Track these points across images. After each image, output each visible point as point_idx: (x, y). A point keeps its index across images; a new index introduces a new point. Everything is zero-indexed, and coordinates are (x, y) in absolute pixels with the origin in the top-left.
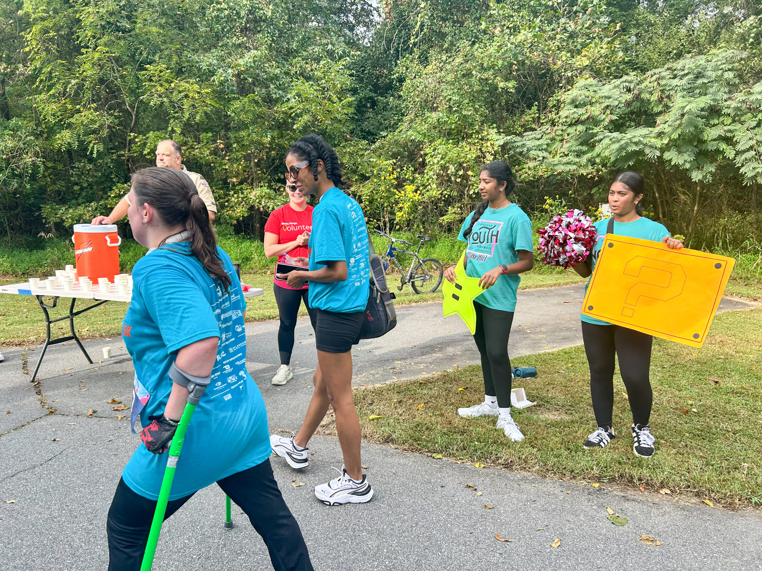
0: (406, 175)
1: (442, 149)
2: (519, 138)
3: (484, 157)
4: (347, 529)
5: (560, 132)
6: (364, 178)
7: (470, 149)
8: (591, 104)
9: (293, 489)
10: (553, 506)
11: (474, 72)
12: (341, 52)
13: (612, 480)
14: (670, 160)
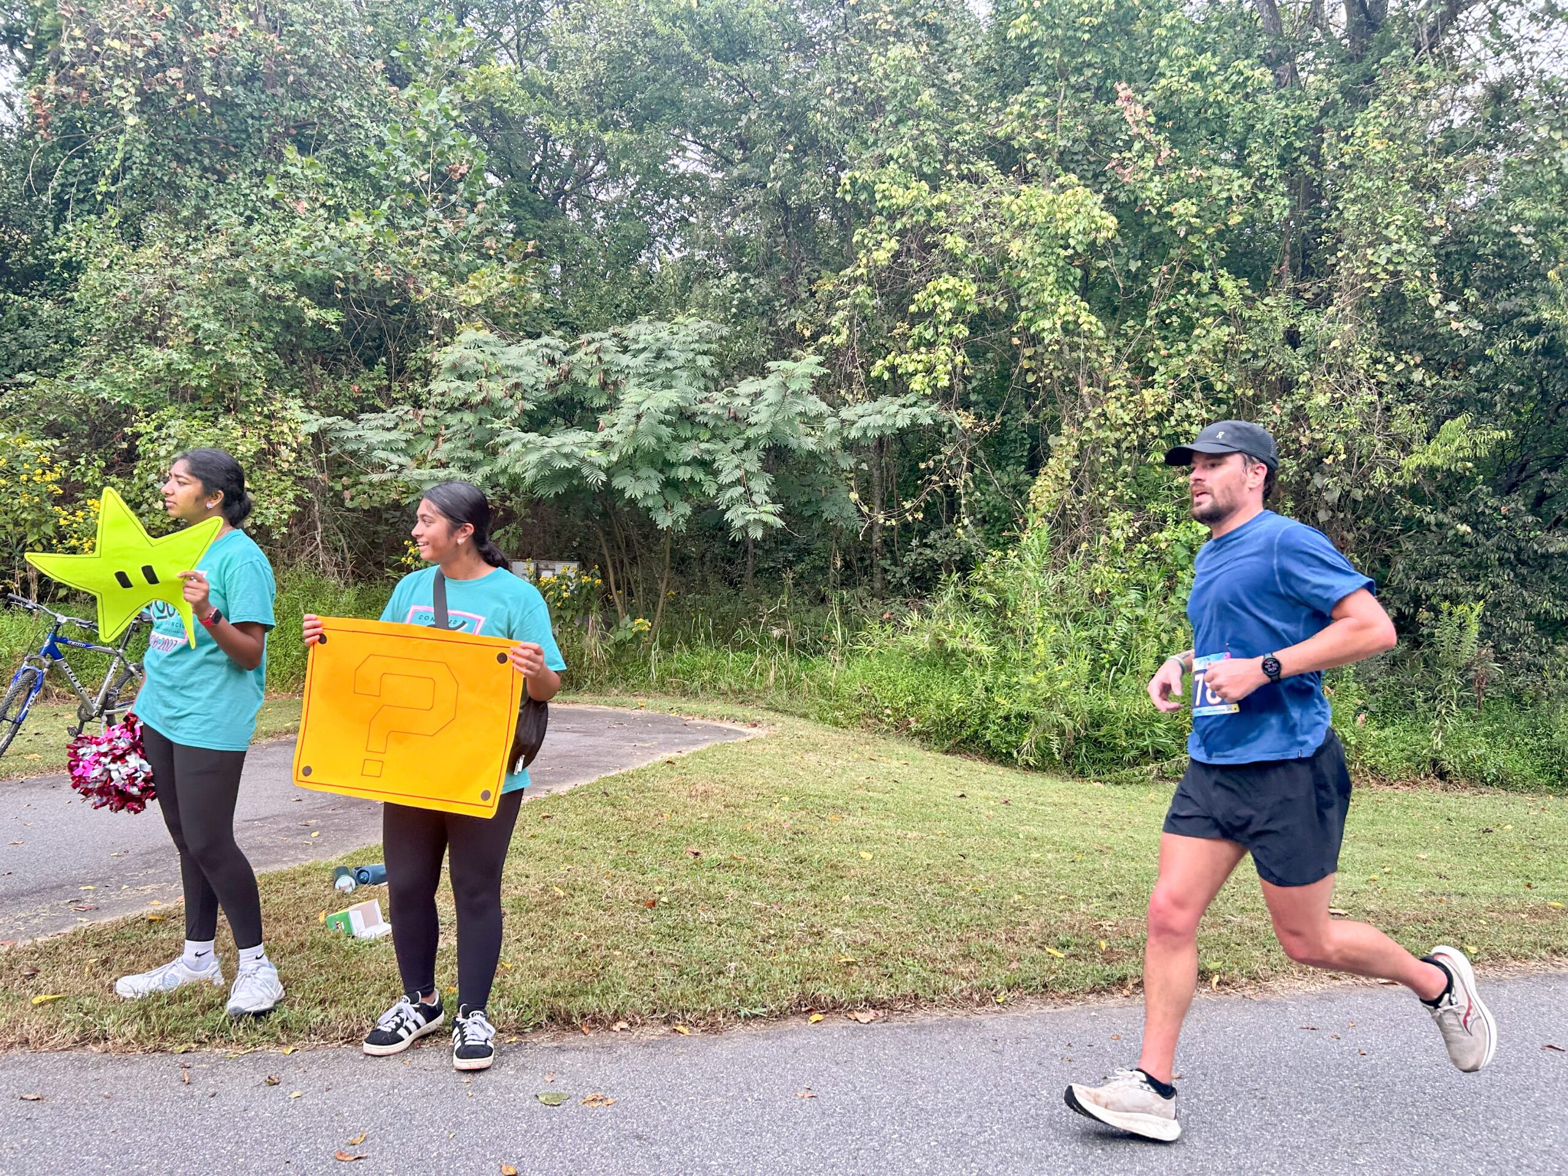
0: (84, 475)
1: (177, 427)
2: (348, 423)
3: (276, 454)
5: (430, 421)
7: (244, 436)
8: (488, 376)
11: (252, 280)
13: (538, 1027)
14: (623, 491)
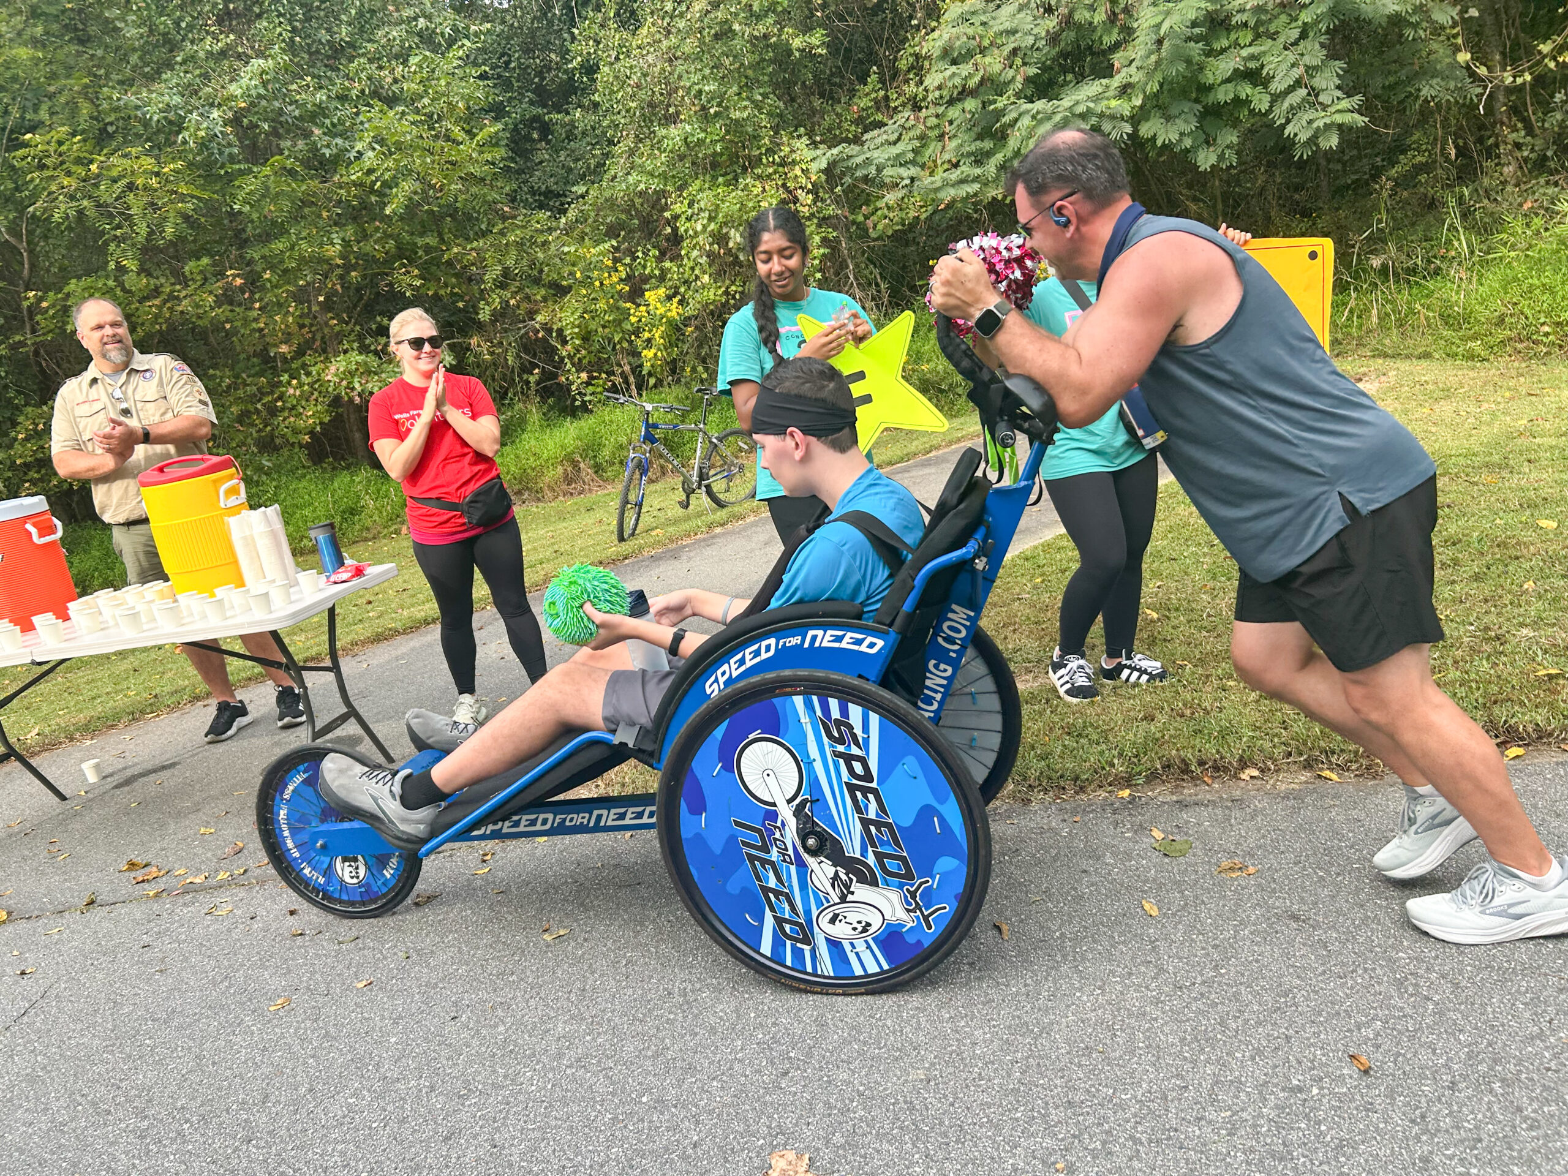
0: (644, 267)
1: (705, 199)
2: (854, 149)
3: (796, 200)
4: (669, 994)
5: (933, 121)
6: (560, 291)
7: (764, 190)
8: (983, 51)
9: (548, 946)
10: (1054, 852)
11: (736, 27)
12: (448, 30)
13: (1153, 777)
14: (1154, 138)
